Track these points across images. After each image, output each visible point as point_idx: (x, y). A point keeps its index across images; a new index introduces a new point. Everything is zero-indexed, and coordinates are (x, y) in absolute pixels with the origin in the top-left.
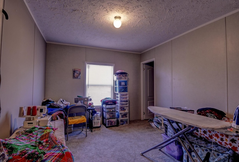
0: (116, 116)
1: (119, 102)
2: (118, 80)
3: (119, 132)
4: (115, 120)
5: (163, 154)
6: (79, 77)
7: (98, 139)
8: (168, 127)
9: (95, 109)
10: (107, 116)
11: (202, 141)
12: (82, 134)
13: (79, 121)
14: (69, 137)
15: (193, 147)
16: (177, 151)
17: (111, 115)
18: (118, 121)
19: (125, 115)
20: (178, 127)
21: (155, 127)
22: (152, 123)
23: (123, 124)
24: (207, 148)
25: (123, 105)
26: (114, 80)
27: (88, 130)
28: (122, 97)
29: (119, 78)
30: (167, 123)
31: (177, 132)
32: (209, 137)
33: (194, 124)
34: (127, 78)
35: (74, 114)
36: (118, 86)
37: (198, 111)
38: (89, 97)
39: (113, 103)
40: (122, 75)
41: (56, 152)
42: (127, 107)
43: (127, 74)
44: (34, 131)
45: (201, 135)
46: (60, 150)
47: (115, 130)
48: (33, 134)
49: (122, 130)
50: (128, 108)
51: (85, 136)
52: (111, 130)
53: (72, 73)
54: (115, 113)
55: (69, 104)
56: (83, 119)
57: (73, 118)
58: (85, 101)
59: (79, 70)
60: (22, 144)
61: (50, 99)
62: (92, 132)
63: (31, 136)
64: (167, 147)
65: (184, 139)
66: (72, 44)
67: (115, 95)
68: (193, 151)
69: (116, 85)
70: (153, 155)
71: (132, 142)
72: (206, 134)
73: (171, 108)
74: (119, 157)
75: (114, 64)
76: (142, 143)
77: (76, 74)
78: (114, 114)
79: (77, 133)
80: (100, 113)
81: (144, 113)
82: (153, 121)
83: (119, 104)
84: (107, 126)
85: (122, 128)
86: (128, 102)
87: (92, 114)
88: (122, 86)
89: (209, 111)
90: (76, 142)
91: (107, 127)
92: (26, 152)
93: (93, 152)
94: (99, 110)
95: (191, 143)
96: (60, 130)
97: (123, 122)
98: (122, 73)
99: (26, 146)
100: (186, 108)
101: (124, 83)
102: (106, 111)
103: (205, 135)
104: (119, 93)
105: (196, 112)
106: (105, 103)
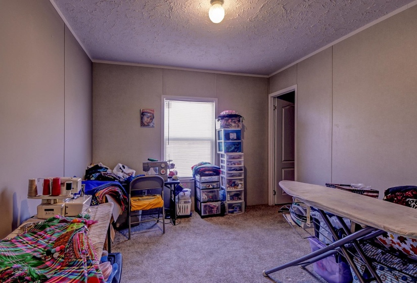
0: (220, 196)
1: (225, 170)
2: (223, 130)
3: (224, 226)
4: (218, 204)
5: (310, 276)
6: (151, 124)
7: (185, 239)
8: (322, 224)
9: (179, 183)
10: (203, 196)
11: (396, 256)
12: (157, 228)
13: (150, 204)
14: (133, 233)
15: (374, 269)
16: (340, 273)
17: (211, 194)
18: (223, 206)
19: (237, 195)
20: (341, 226)
21: (293, 224)
22: (287, 215)
23: (232, 212)
24: (406, 273)
25: (232, 176)
26: (216, 130)
27: (167, 221)
28: (231, 162)
29: (226, 125)
30: (318, 215)
31: (340, 238)
32: (411, 249)
33: (380, 224)
34: (241, 126)
35: (143, 191)
36: (223, 141)
37: (387, 193)
38: (170, 161)
39: (214, 172)
40: (232, 120)
41: (71, 277)
42: (240, 180)
43: (241, 117)
44: (49, 226)
45: (393, 245)
46: (79, 272)
47: (216, 224)
48: (46, 232)
49: (230, 224)
50: (243, 182)
51: (161, 232)
52: (209, 223)
53: (139, 116)
54: (217, 191)
55: (133, 172)
56: (157, 201)
57: (140, 198)
58: (162, 168)
59: (150, 111)
60: (17, 254)
61: (101, 164)
62: (175, 225)
63: (40, 235)
64: (318, 264)
65: (354, 251)
66: (138, 63)
67: (218, 157)
68: (374, 279)
69: (219, 139)
70: (287, 278)
71: (248, 248)
72: (405, 243)
73: (328, 185)
74: (221, 278)
75: (217, 99)
76: (269, 251)
77: (146, 119)
78: (216, 194)
79: (148, 225)
80: (189, 190)
81: (275, 192)
82: (288, 210)
83: (226, 174)
84: (202, 215)
85: (231, 221)
86: (243, 171)
87: (174, 191)
88: (232, 140)
89: (412, 193)
90: (145, 243)
91: (203, 217)
92: (13, 273)
93: (172, 265)
94: (189, 185)
95: (370, 260)
96: (101, 225)
97: (233, 208)
98: (230, 116)
99: (23, 258)
100: (360, 186)
101: (235, 134)
102: (201, 188)
103: (403, 245)
104: (225, 154)
105: (382, 195)
106: (199, 172)
